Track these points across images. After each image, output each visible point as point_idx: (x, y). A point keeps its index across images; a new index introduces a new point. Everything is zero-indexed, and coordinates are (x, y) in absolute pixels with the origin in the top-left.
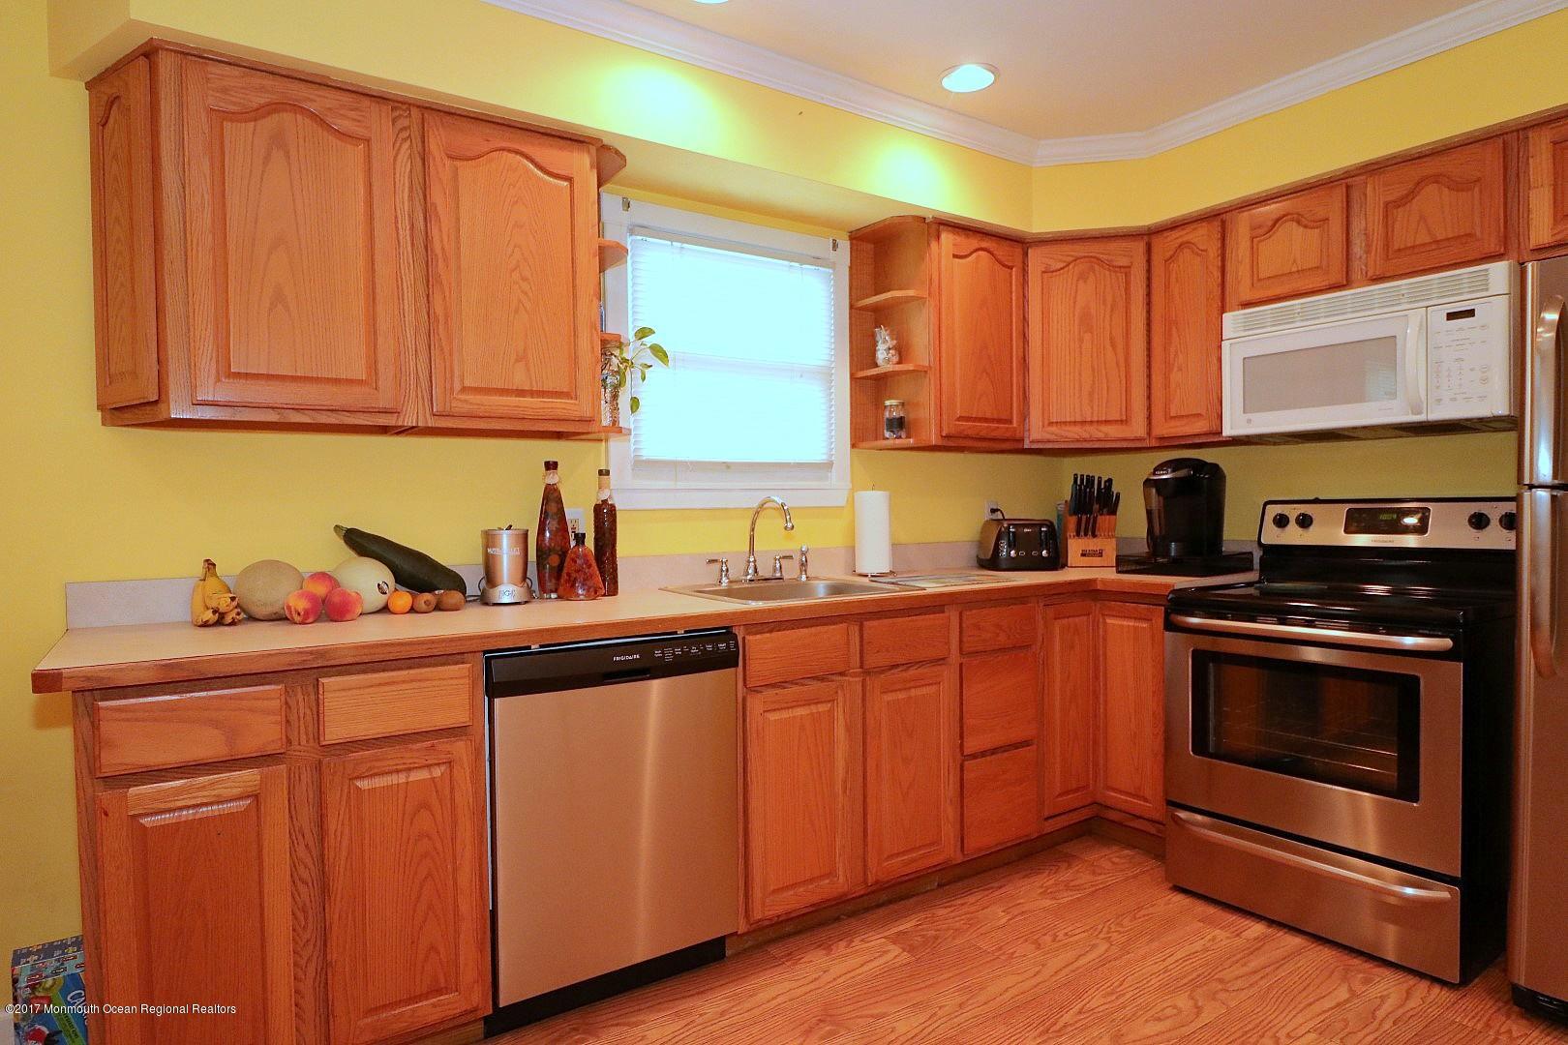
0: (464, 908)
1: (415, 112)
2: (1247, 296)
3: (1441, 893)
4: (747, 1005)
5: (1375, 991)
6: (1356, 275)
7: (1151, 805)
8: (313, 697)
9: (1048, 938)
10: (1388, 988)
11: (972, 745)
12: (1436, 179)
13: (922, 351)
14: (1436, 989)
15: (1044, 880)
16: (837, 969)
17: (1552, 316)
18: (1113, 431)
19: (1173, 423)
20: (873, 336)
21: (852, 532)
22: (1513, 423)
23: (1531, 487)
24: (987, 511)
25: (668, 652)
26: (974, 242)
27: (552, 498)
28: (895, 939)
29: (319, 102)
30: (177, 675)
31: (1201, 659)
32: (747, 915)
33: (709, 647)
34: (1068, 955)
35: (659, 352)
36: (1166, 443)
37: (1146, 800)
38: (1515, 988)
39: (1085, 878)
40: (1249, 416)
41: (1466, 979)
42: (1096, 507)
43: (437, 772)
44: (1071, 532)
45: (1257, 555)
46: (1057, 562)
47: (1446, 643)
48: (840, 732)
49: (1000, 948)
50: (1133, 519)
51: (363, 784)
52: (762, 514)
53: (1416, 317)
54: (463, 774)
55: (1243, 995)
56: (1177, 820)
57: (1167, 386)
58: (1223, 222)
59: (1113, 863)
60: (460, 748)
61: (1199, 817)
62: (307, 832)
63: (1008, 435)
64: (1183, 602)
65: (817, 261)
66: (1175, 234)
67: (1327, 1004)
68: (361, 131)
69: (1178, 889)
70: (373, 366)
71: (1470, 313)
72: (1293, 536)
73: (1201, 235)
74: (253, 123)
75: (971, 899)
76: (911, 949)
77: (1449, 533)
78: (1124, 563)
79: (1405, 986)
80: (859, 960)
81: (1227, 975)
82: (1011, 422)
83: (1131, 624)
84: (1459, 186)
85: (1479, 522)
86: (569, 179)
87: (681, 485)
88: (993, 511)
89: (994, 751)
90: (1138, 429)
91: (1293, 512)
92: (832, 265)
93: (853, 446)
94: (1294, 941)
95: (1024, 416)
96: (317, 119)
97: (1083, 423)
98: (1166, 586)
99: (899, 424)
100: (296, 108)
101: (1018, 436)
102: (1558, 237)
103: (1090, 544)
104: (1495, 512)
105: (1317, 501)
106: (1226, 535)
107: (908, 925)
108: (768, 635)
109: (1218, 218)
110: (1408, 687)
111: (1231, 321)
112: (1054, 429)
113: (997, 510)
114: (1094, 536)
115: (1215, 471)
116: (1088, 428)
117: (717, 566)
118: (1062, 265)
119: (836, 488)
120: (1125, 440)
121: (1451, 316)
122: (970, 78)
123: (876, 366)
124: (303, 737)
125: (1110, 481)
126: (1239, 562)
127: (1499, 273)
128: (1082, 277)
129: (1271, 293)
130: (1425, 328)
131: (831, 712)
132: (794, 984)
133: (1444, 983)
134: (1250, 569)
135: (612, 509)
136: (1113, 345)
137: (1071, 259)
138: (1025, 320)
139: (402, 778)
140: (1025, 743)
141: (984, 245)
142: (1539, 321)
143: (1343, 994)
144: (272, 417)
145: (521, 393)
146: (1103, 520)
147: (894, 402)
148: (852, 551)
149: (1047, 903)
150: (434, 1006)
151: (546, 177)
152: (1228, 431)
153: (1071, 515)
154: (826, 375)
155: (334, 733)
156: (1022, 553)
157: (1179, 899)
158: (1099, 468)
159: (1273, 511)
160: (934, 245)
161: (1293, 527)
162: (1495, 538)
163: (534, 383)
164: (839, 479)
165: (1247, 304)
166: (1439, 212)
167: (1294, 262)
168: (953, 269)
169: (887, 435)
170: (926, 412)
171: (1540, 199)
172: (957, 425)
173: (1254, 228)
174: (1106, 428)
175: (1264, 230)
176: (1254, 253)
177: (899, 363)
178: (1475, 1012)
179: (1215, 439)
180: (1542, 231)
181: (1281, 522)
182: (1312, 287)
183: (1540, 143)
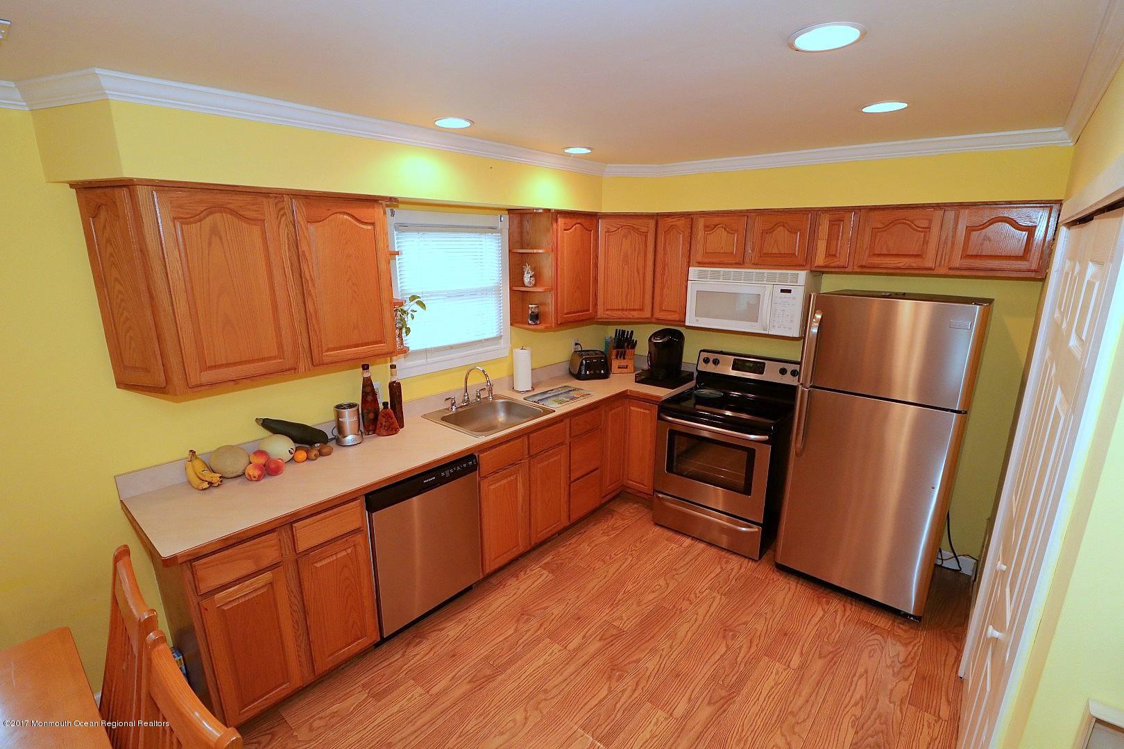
0: (366, 603)
1: (286, 198)
2: (700, 259)
3: (755, 529)
4: (489, 612)
5: (730, 567)
6: (747, 260)
7: (646, 487)
8: (290, 533)
9: (608, 557)
10: (735, 563)
11: (574, 476)
12: (784, 224)
13: (548, 281)
14: (750, 562)
15: (604, 526)
16: (523, 587)
17: (819, 316)
18: (636, 314)
19: (663, 312)
20: (522, 269)
21: (512, 366)
22: (801, 339)
23: (802, 386)
24: (573, 344)
25: (447, 472)
26: (574, 221)
27: (368, 384)
28: (545, 567)
29: (236, 202)
30: (229, 542)
31: (673, 433)
32: (483, 571)
33: (465, 465)
34: (616, 566)
35: (421, 304)
36: (659, 321)
37: (644, 485)
38: (776, 562)
39: (620, 522)
40: (697, 318)
41: (760, 558)
42: (626, 345)
43: (349, 551)
44: (614, 356)
45: (695, 374)
46: (607, 375)
47: (766, 438)
48: (520, 486)
49: (589, 566)
51: (318, 565)
53: (769, 288)
54: (361, 550)
55: (683, 575)
56: (658, 498)
57: (662, 295)
58: (692, 220)
59: (630, 513)
60: (358, 538)
61: (667, 497)
62: (294, 590)
63: (588, 317)
64: (666, 406)
65: (492, 229)
66: (669, 220)
67: (713, 575)
68: (261, 217)
69: (656, 524)
70: (280, 346)
71: (789, 291)
72: (710, 368)
73: (681, 222)
74: (199, 223)
75: (573, 540)
76: (552, 572)
77: (771, 375)
78: (639, 377)
79: (739, 563)
80: (531, 581)
81: (677, 566)
82: (588, 310)
83: (642, 411)
84: (793, 231)
85: (783, 371)
86: (373, 224)
87: (429, 362)
88: (576, 344)
89: (583, 476)
90: (647, 314)
91: (712, 357)
92: (500, 232)
93: (512, 325)
94: (701, 546)
95: (596, 305)
96: (234, 213)
97: (622, 310)
98: (659, 397)
99: (536, 317)
100: (222, 208)
101: (593, 315)
102: (826, 263)
103: (623, 363)
104: (790, 367)
105: (722, 353)
106: (684, 360)
107: (548, 560)
108: (489, 452)
109: (690, 217)
110: (751, 453)
111: (693, 271)
112: (609, 312)
113: (579, 345)
114: (624, 358)
115: (681, 336)
116: (624, 313)
117: (450, 400)
118: (615, 229)
119: (503, 348)
120: (640, 319)
121: (782, 291)
123: (524, 285)
124: (288, 551)
125: (632, 332)
126: (689, 377)
127: (802, 275)
128: (625, 236)
129: (711, 261)
130: (772, 293)
131: (516, 479)
132: (505, 598)
133: (753, 560)
134: (693, 382)
135: (399, 384)
136: (638, 273)
137: (620, 226)
138: (597, 257)
139: (334, 558)
140: (595, 470)
141: (579, 221)
142: (814, 316)
143: (718, 570)
145: (357, 345)
146: (629, 351)
147: (533, 306)
148: (512, 376)
149: (605, 538)
150: (357, 645)
151: (358, 224)
152: (687, 323)
153: (614, 349)
154: (497, 291)
155: (302, 546)
156: (592, 371)
157: (657, 529)
158: (628, 328)
159: (705, 355)
160: (555, 225)
161: (711, 364)
162: (788, 380)
163: (363, 338)
164: (505, 344)
165: (700, 264)
166: (782, 240)
167: (722, 248)
168: (564, 235)
169: (530, 322)
170: (550, 308)
171: (822, 246)
172: (564, 318)
173: (706, 227)
174: (633, 313)
175: (709, 228)
176: (705, 239)
177: (535, 285)
178: (762, 571)
179: (682, 324)
180: (820, 259)
181: (706, 360)
182: (729, 262)
183: (825, 220)
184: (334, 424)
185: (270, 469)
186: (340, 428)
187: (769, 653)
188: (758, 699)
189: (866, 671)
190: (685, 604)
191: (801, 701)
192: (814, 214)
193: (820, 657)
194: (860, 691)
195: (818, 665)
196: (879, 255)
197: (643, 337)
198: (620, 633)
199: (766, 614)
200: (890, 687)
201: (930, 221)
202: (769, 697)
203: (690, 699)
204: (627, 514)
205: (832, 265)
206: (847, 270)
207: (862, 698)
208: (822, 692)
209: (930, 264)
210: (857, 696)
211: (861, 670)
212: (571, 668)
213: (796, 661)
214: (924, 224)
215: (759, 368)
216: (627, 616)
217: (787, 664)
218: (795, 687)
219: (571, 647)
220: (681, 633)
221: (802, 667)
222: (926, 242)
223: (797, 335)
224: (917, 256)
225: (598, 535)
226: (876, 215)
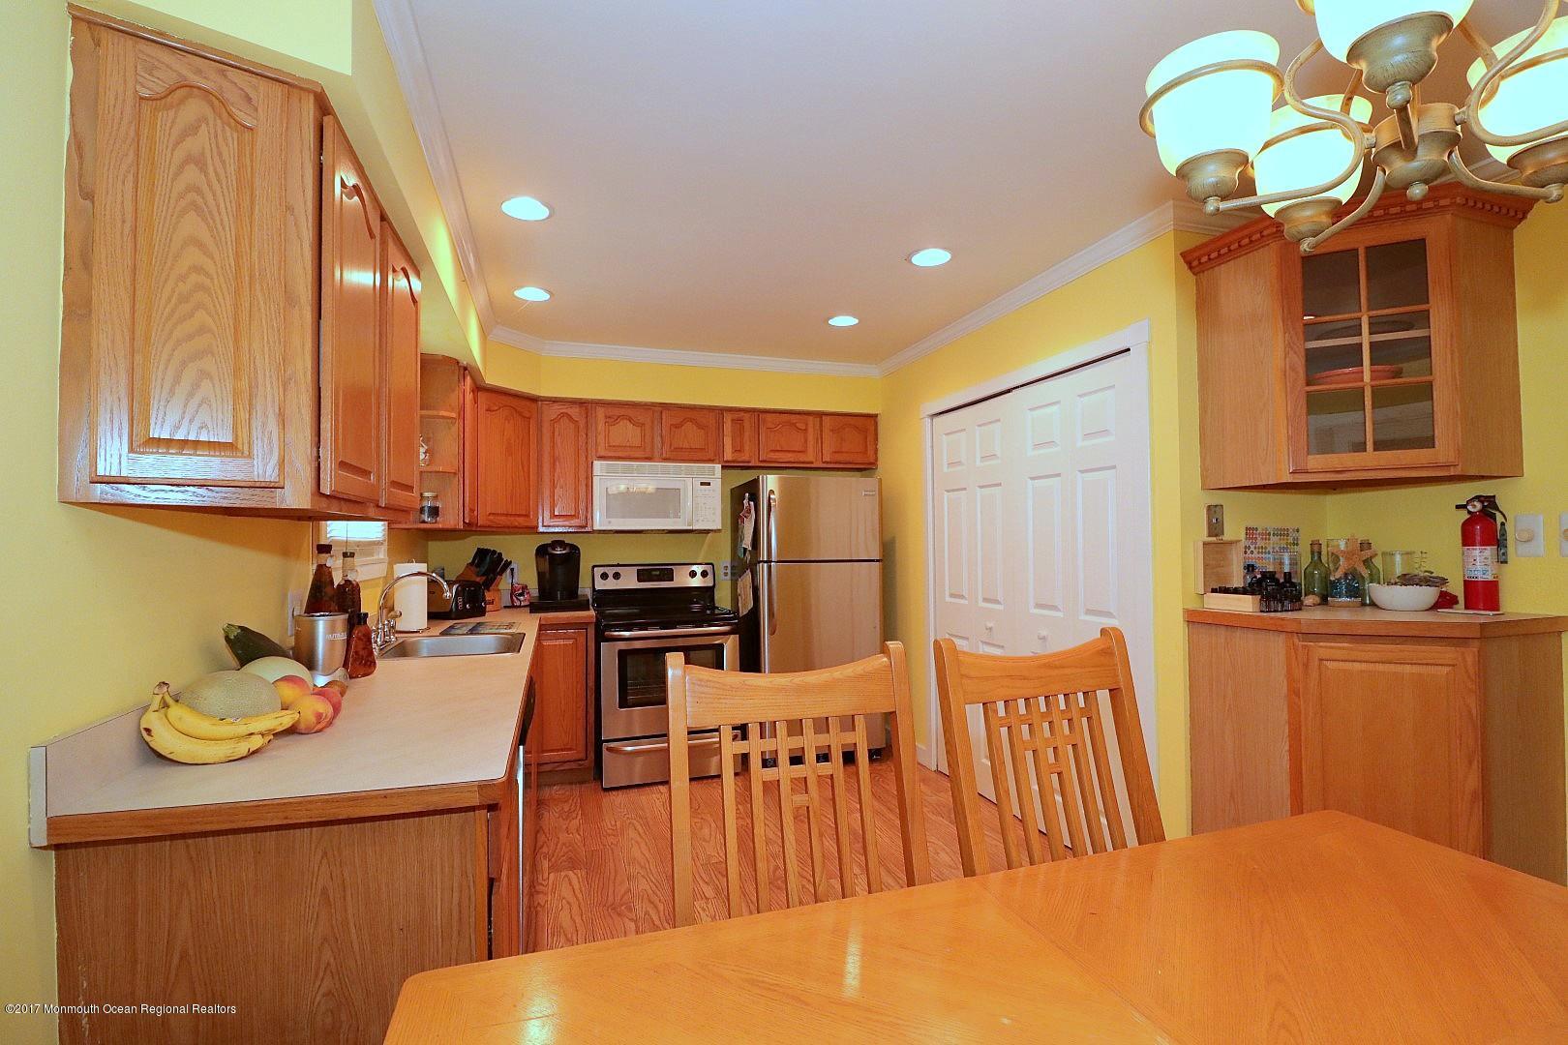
2: (602, 454)
6: (657, 454)
7: (574, 751)
9: (610, 832)
12: (691, 420)
13: (450, 458)
18: (522, 522)
19: (557, 519)
26: (474, 384)
31: (622, 655)
34: (631, 831)
40: (611, 519)
45: (594, 597)
47: (728, 628)
49: (603, 845)
53: (689, 481)
56: (609, 749)
58: (587, 408)
59: (561, 794)
66: (557, 405)
71: (709, 484)
72: (610, 584)
73: (574, 411)
76: (574, 868)
83: (561, 643)
84: (700, 426)
85: (693, 574)
86: (416, 302)
90: (533, 521)
91: (611, 571)
95: (477, 508)
97: (507, 515)
98: (590, 617)
99: (433, 513)
102: (733, 458)
104: (699, 569)
105: (618, 565)
106: (579, 587)
107: (546, 865)
109: (583, 405)
111: (599, 466)
112: (491, 517)
116: (510, 518)
118: (498, 408)
120: (526, 527)
121: (702, 484)
126: (586, 603)
127: (717, 469)
128: (508, 419)
129: (617, 455)
130: (692, 486)
137: (500, 405)
138: (478, 441)
147: (431, 493)
152: (594, 526)
159: (598, 571)
161: (610, 579)
165: (601, 458)
166: (691, 436)
167: (628, 441)
171: (728, 441)
173: (606, 417)
174: (520, 520)
175: (612, 420)
176: (607, 431)
177: (432, 464)
179: (585, 530)
180: (728, 455)
181: (604, 576)
182: (637, 456)
183: (728, 418)
192: (722, 411)
196: (775, 451)
197: (521, 553)
201: (807, 424)
205: (740, 460)
206: (750, 465)
209: (810, 458)
214: (802, 427)
215: (668, 574)
222: (806, 441)
223: (720, 527)
224: (802, 451)
226: (769, 417)
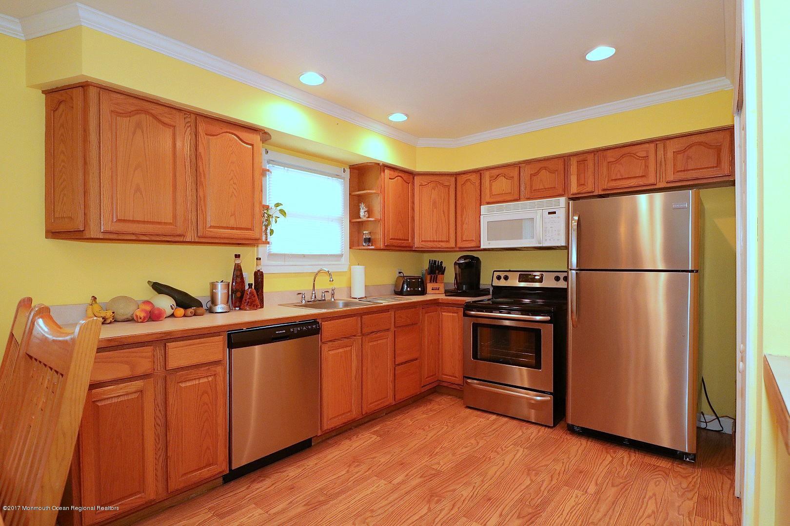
0: (220, 432)
1: (193, 116)
2: (488, 200)
3: (548, 398)
4: (325, 461)
5: (529, 431)
6: (522, 196)
7: (458, 380)
8: (163, 351)
9: (427, 427)
10: (533, 430)
11: (399, 360)
12: (545, 168)
13: (378, 214)
14: (547, 429)
15: (422, 409)
16: (355, 445)
17: (576, 218)
18: (444, 245)
19: (464, 243)
20: (359, 206)
21: (350, 280)
22: (566, 248)
23: (571, 270)
24: (398, 273)
25: (295, 330)
26: (396, 174)
27: (238, 270)
28: (375, 433)
29: (157, 110)
30: (113, 344)
31: (476, 326)
32: (321, 429)
33: (310, 327)
34: (434, 432)
35: (283, 212)
36: (462, 249)
37: (455, 377)
38: (568, 424)
39: (436, 407)
40: (490, 242)
41: (555, 425)
42: (437, 272)
43: (210, 379)
44: (428, 281)
45: (491, 289)
46: (423, 292)
47: (549, 318)
48: (354, 357)
49: (411, 432)
50: (450, 276)
51: (183, 385)
52: (319, 274)
53: (540, 212)
54: (220, 379)
55: (492, 436)
56: (467, 383)
57: (462, 229)
58: (481, 174)
59: (445, 401)
60: (219, 369)
61: (475, 381)
62: (160, 405)
63: (407, 245)
64: (469, 307)
65: (337, 176)
66: (464, 176)
67: (516, 437)
68: (174, 124)
69: (468, 407)
70: (175, 217)
71: (555, 213)
72: (502, 283)
73: (473, 177)
74: (129, 118)
75: (398, 417)
76: (380, 436)
77: (549, 283)
78: (448, 293)
79: (538, 429)
80: (363, 441)
81: (486, 432)
82: (408, 240)
83: (451, 314)
84: (552, 172)
85: (557, 279)
86: (252, 145)
87: (287, 263)
88: (400, 273)
89: (406, 362)
90: (452, 244)
91: (502, 275)
92: (343, 178)
93: (350, 248)
94: (506, 419)
95: (413, 238)
96: (155, 117)
97: (434, 241)
98: (463, 301)
99: (369, 241)
100: (146, 112)
101: (411, 245)
102: (578, 191)
103: (435, 285)
104: (562, 275)
105: (510, 271)
106: (482, 282)
107: (377, 428)
108: (329, 322)
109: (479, 172)
110: (538, 332)
111: (484, 209)
112: (423, 243)
113: (401, 272)
114: (436, 282)
115: (478, 259)
116: (435, 243)
117: (301, 295)
118: (426, 183)
119: (343, 265)
120: (448, 248)
121: (549, 213)
122: (398, 117)
123: (360, 218)
124: (159, 367)
125: (442, 262)
126: (486, 292)
127: (563, 200)
128: (434, 188)
129: (495, 200)
130: (542, 216)
131: (351, 350)
132: (340, 452)
133: (549, 427)
134: (489, 294)
135: (262, 274)
136: (444, 213)
137: (429, 181)
138: (413, 203)
139: (197, 382)
140: (416, 359)
141: (400, 175)
142: (573, 219)
143: (520, 433)
144: (134, 237)
145: (232, 228)
146: (439, 277)
147: (367, 232)
148: (350, 289)
149: (424, 416)
150: (208, 470)
151: (241, 143)
152: (482, 247)
153: (428, 275)
154: (341, 220)
155: (172, 364)
156: (412, 289)
157: (468, 410)
158: (438, 257)
159: (496, 274)
160: (382, 174)
161: (502, 280)
162: (562, 284)
163: (238, 224)
164: (345, 261)
165: (488, 203)
166: (546, 179)
167: (503, 190)
168: (389, 183)
169: (364, 244)
170: (379, 236)
171: (574, 180)
172: (390, 242)
173: (491, 177)
174: (442, 244)
175: (494, 178)
176: (491, 186)
177: (368, 217)
178: (557, 434)
179: (478, 249)
180: (574, 189)
181: (499, 278)
182: (508, 199)
183: (574, 162)
184: (209, 299)
185: (154, 316)
186: (213, 301)
187: (567, 483)
188: (562, 514)
189: (654, 495)
190: (492, 455)
191: (600, 515)
192: (565, 159)
193: (613, 486)
194: (651, 507)
195: (612, 492)
196: (615, 180)
197: (449, 262)
198: (438, 474)
199: (563, 459)
200: (677, 504)
201: (647, 152)
202: (571, 513)
203: (501, 515)
204: (443, 402)
205: (582, 192)
206: (593, 194)
207: (653, 512)
208: (618, 509)
209: (652, 180)
210: (649, 511)
211: (649, 494)
212: (396, 495)
213: (592, 489)
214: (643, 154)
216: (444, 462)
217: (585, 490)
218: (593, 505)
219: (396, 482)
220: (491, 472)
221: (598, 493)
222: (647, 166)
223: (563, 244)
224: (642, 176)
225: (419, 414)
226: (609, 153)
